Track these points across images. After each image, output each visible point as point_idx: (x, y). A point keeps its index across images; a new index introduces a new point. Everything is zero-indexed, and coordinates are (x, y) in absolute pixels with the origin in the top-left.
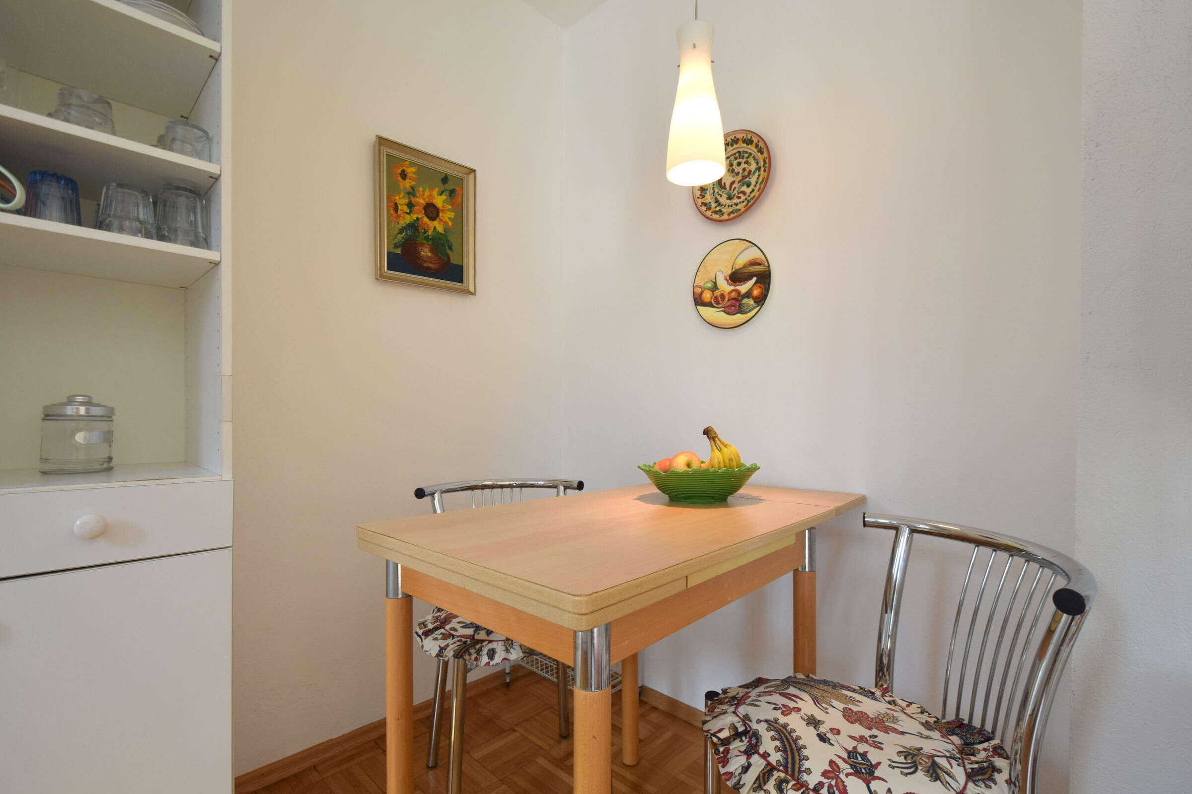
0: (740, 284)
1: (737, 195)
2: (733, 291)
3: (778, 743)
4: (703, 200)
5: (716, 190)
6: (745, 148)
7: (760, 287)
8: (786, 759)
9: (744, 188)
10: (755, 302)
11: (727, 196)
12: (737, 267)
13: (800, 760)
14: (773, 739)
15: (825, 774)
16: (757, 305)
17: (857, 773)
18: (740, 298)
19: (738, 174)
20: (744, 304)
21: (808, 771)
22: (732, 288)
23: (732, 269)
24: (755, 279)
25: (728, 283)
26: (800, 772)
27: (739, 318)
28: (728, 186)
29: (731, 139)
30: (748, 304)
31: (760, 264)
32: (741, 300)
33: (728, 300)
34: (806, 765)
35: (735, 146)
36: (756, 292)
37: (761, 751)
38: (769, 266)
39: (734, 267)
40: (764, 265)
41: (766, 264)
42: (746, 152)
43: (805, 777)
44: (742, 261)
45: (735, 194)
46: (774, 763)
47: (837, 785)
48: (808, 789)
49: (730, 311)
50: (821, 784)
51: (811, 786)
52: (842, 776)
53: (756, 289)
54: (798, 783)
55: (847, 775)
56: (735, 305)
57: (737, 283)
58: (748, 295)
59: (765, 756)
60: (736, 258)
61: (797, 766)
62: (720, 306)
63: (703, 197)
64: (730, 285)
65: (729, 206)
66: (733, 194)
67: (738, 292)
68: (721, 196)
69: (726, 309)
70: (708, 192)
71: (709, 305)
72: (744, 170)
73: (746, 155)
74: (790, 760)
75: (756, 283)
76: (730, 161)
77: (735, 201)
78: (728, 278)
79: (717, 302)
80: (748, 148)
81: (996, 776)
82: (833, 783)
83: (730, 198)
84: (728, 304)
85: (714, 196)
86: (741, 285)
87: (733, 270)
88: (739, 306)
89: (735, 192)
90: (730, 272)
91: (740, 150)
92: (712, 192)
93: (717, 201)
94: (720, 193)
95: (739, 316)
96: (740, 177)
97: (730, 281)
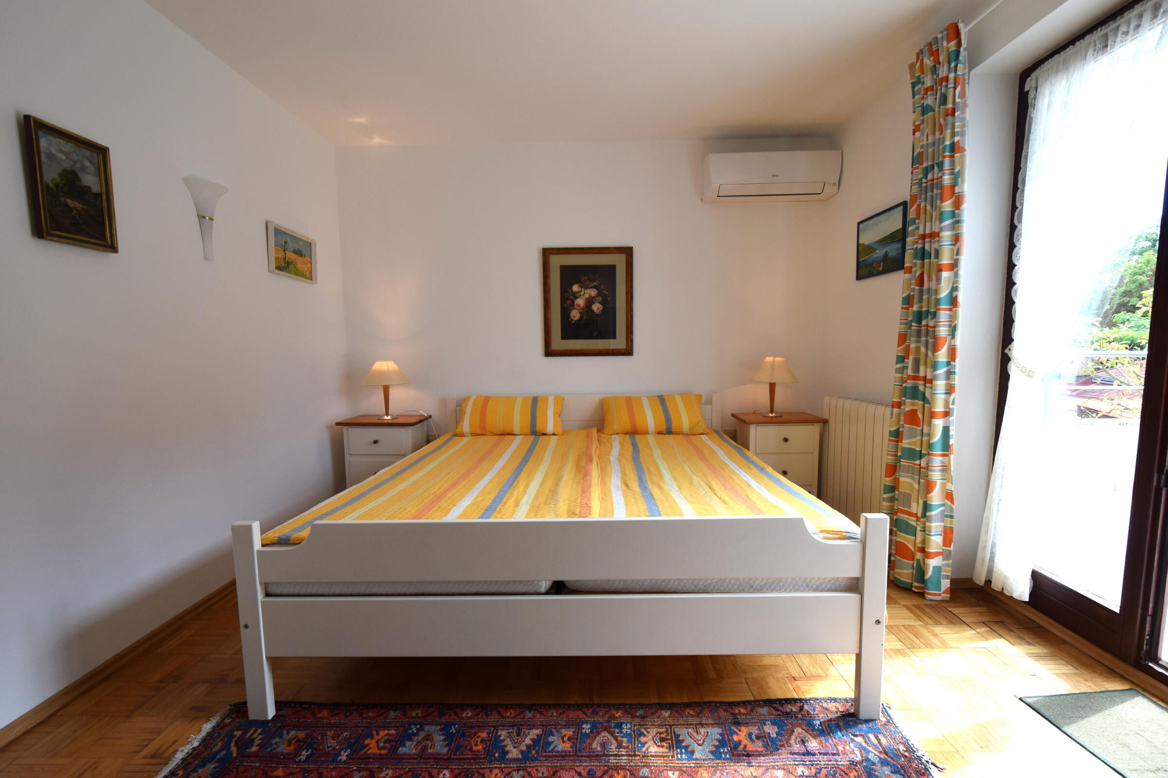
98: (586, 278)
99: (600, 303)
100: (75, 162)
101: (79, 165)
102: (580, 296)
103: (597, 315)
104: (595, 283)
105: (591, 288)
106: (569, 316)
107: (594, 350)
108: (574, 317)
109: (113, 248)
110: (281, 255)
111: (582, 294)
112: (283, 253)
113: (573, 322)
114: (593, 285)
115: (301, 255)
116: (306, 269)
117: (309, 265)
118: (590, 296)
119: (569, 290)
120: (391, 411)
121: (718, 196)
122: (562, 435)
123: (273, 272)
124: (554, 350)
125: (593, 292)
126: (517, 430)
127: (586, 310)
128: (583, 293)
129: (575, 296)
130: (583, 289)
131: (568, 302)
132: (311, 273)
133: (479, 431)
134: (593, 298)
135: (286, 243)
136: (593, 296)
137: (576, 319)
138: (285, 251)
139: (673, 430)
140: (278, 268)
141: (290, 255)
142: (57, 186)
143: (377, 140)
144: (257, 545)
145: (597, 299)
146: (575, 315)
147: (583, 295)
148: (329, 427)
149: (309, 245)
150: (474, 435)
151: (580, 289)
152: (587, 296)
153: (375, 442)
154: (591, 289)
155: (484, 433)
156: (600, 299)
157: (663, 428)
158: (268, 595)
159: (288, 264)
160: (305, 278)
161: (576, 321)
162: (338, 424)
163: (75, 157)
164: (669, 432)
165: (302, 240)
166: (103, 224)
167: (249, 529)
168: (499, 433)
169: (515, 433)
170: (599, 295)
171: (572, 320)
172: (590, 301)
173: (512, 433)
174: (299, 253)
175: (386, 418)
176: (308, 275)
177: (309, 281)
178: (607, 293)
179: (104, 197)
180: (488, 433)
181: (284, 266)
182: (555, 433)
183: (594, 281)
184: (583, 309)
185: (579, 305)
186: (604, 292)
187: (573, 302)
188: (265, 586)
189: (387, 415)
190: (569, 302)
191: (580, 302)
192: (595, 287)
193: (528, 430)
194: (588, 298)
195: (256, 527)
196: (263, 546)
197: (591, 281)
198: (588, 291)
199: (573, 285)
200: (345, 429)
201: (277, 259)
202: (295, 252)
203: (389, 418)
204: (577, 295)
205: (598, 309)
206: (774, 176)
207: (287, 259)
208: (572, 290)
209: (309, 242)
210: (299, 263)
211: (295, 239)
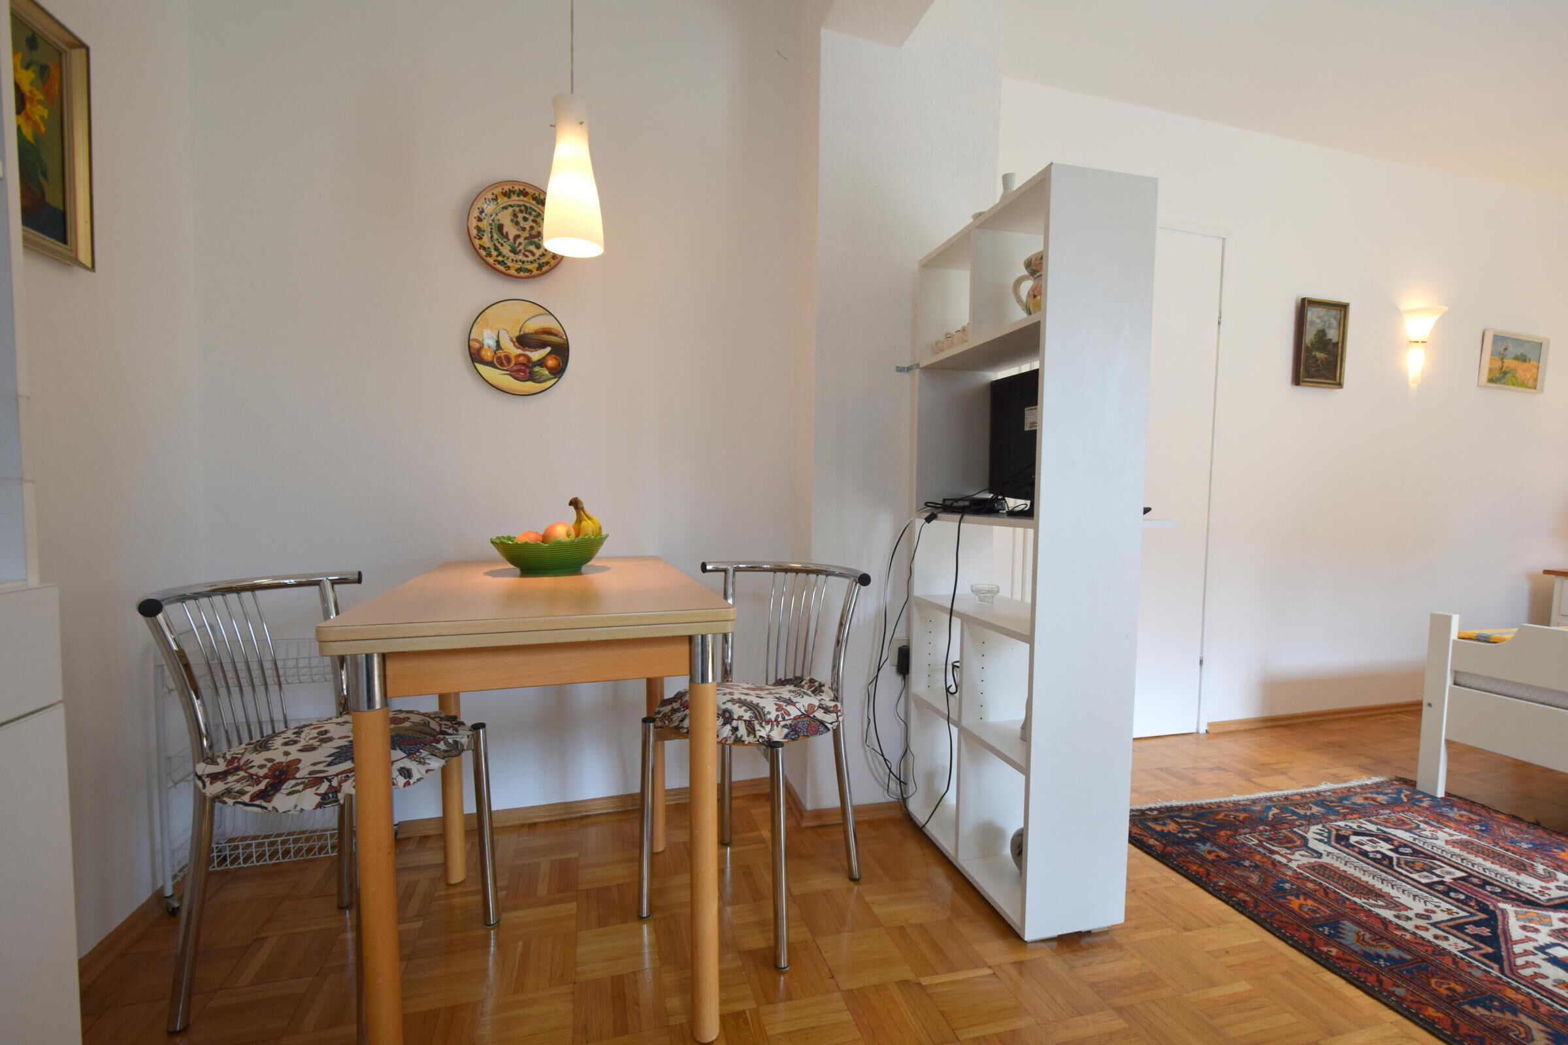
0: (530, 349)
1: (523, 251)
2: (520, 355)
3: (744, 708)
4: (480, 242)
5: (495, 236)
6: (534, 205)
7: (556, 359)
8: (754, 713)
9: (532, 248)
10: (550, 373)
11: (510, 248)
12: (527, 331)
13: (762, 710)
14: (740, 707)
15: (777, 710)
16: (552, 377)
17: (788, 704)
18: (530, 365)
19: (524, 229)
20: (537, 372)
21: (769, 713)
22: (520, 351)
23: (520, 331)
24: (548, 349)
25: (515, 346)
26: (765, 715)
27: (530, 386)
28: (511, 237)
29: (519, 189)
30: (541, 373)
31: (556, 335)
32: (532, 367)
33: (516, 364)
34: (766, 710)
35: (522, 198)
36: (551, 362)
37: (736, 717)
38: (567, 340)
39: (522, 330)
40: (561, 337)
41: (564, 337)
42: (535, 211)
43: (769, 717)
44: (532, 326)
45: (520, 250)
46: (748, 719)
47: (785, 713)
48: (772, 722)
49: (519, 376)
50: (778, 716)
51: (773, 720)
52: (784, 707)
53: (551, 360)
54: (766, 722)
55: (786, 706)
56: (525, 371)
57: (527, 348)
58: (541, 363)
59: (740, 718)
60: (527, 320)
61: (762, 713)
62: (505, 368)
63: (480, 238)
64: (518, 348)
65: (512, 260)
66: (518, 250)
67: (529, 359)
68: (502, 245)
69: (513, 374)
70: (485, 234)
71: (490, 364)
72: (532, 228)
73: (534, 213)
74: (756, 712)
75: (550, 353)
76: (514, 211)
77: (521, 257)
78: (515, 340)
79: (501, 361)
80: (538, 208)
81: (823, 688)
82: (783, 712)
83: (513, 251)
84: (515, 368)
85: (492, 241)
86: (532, 351)
87: (522, 333)
88: (530, 373)
89: (521, 247)
90: (517, 334)
91: (527, 204)
92: (490, 236)
93: (496, 249)
94: (502, 242)
95: (530, 383)
96: (526, 234)
97: (517, 344)
100: (1325, 322)
101: (1327, 324)
109: (1340, 385)
110: (1498, 364)
112: (1500, 363)
115: (1525, 361)
116: (1529, 376)
117: (1535, 370)
123: (1485, 386)
132: (1536, 380)
135: (1506, 349)
138: (1502, 359)
140: (1491, 380)
141: (1510, 363)
142: (1312, 344)
144: (1454, 635)
148: (1531, 577)
149: (1539, 346)
158: (1455, 684)
159: (1505, 373)
160: (1527, 387)
162: (1546, 572)
163: (1326, 318)
165: (1528, 342)
166: (1336, 366)
167: (1448, 620)
174: (1522, 358)
176: (1531, 384)
177: (1533, 391)
179: (1340, 344)
181: (1500, 377)
188: (1456, 673)
195: (1455, 620)
196: (1459, 638)
200: (1558, 582)
201: (1491, 370)
202: (1516, 358)
207: (1504, 369)
209: (1540, 341)
210: (1522, 370)
211: (1519, 342)
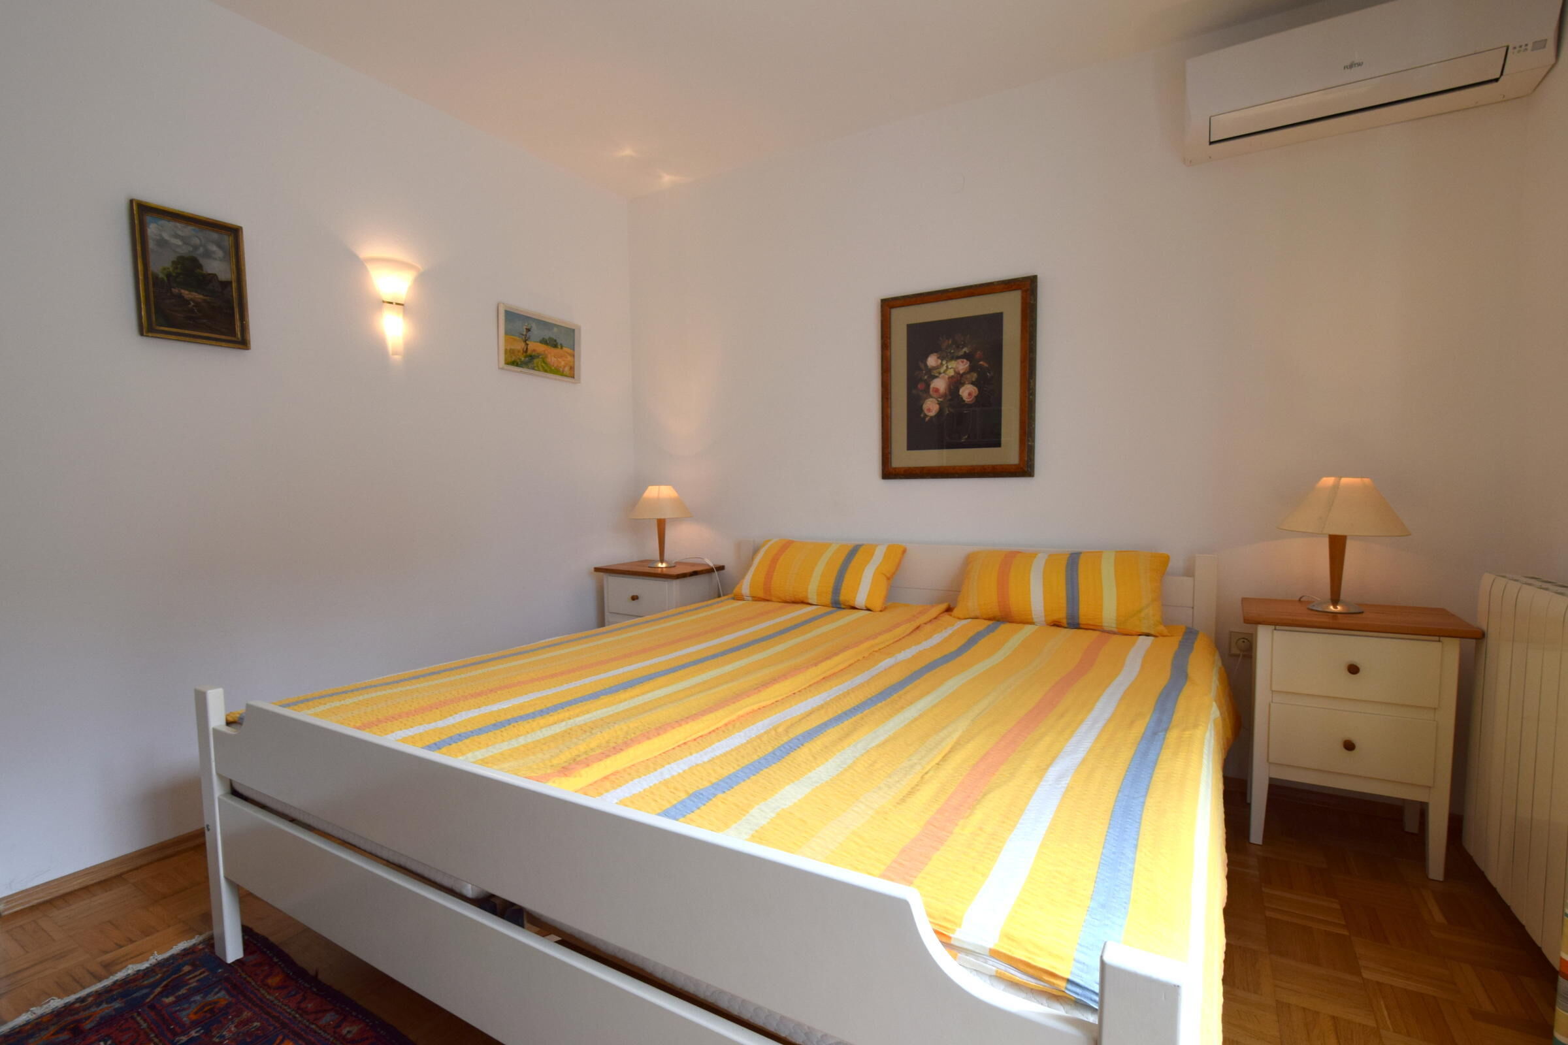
98: (950, 342)
99: (973, 383)
100: (196, 248)
101: (201, 250)
102: (940, 373)
103: (969, 406)
104: (965, 349)
105: (958, 358)
106: (921, 410)
107: (961, 467)
108: (929, 410)
109: (243, 343)
110: (520, 346)
111: (942, 370)
112: (523, 344)
113: (927, 419)
114: (961, 353)
115: (555, 346)
116: (563, 363)
117: (569, 358)
118: (957, 373)
119: (922, 366)
120: (667, 555)
121: (1211, 143)
122: (881, 611)
123: (502, 369)
124: (895, 468)
125: (962, 366)
126: (812, 598)
127: (949, 397)
128: (945, 368)
129: (931, 375)
130: (944, 362)
131: (919, 386)
132: (572, 368)
133: (761, 594)
134: (962, 375)
135: (528, 330)
136: (961, 372)
137: (932, 414)
138: (525, 341)
139: (1083, 620)
140: (510, 363)
141: (535, 346)
142: (169, 275)
143: (667, 179)
145: (968, 376)
146: (931, 407)
147: (944, 372)
149: (571, 333)
150: (756, 599)
151: (940, 361)
152: (951, 373)
153: (634, 598)
154: (959, 361)
155: (768, 598)
156: (974, 376)
157: (1061, 615)
158: (234, 792)
159: (531, 357)
160: (562, 374)
161: (931, 417)
162: (596, 570)
163: (196, 241)
164: (1074, 624)
165: (558, 326)
166: (233, 315)
168: (788, 598)
169: (810, 601)
170: (972, 369)
171: (926, 416)
172: (956, 382)
173: (806, 601)
174: (552, 343)
175: (660, 565)
176: (569, 373)
177: (568, 379)
178: (986, 365)
179: (234, 285)
180: (774, 599)
181: (523, 360)
182: (869, 607)
183: (964, 346)
184: (944, 396)
185: (937, 390)
186: (981, 363)
187: (928, 386)
189: (662, 561)
190: (921, 386)
191: (940, 384)
192: (966, 356)
193: (828, 599)
194: (952, 376)
195: (214, 696)
196: (227, 723)
197: (958, 347)
198: (953, 364)
199: (927, 357)
200: (605, 578)
201: (509, 352)
202: (544, 342)
203: (664, 565)
204: (935, 373)
205: (970, 394)
206: (1351, 66)
207: (529, 352)
208: (926, 365)
209: (573, 328)
210: (552, 356)
211: (544, 324)
